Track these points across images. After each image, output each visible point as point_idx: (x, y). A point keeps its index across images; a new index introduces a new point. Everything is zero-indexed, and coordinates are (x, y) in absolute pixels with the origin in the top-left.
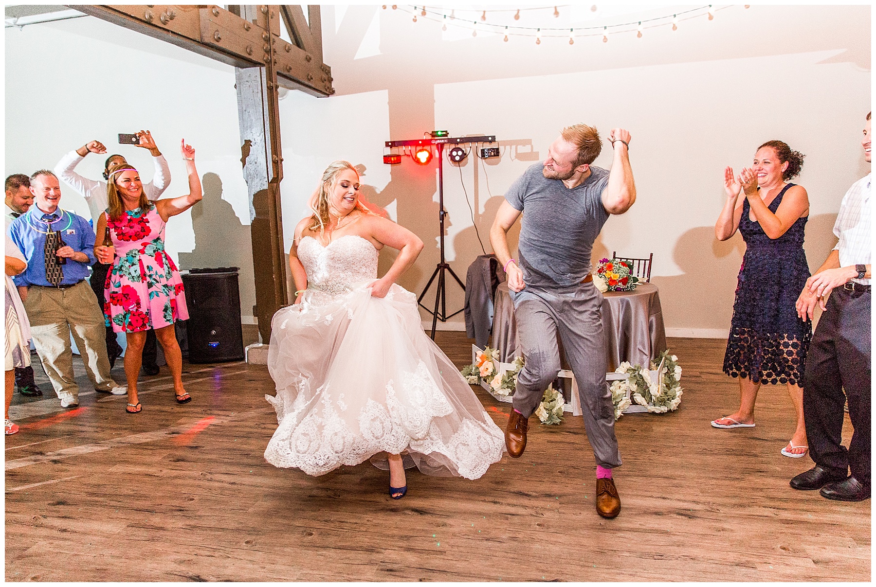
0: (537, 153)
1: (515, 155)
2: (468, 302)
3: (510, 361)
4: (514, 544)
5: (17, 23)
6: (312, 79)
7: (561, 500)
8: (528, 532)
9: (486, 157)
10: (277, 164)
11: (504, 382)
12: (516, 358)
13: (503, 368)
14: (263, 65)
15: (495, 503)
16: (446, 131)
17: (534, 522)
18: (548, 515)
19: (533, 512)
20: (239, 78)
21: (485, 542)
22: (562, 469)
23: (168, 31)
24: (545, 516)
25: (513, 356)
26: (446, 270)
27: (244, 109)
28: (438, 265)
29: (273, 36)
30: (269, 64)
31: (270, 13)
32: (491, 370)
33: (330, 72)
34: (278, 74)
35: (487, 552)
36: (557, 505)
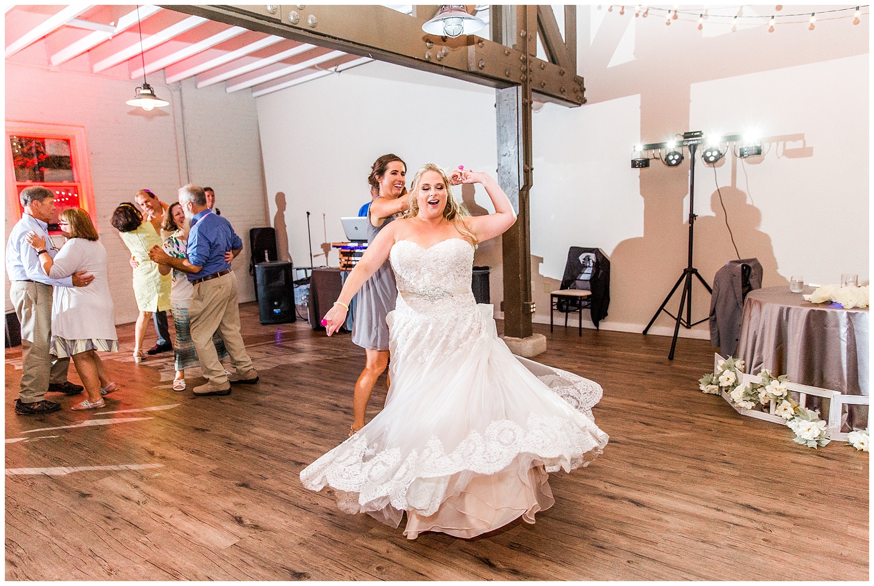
0: (812, 148)
1: (782, 152)
2: (714, 309)
3: (756, 373)
4: (732, 552)
5: (337, 70)
6: (564, 91)
7: (796, 521)
8: (751, 544)
9: (745, 156)
10: (528, 172)
11: (746, 394)
12: (763, 370)
13: (747, 380)
14: (520, 84)
15: (718, 510)
16: (700, 132)
17: (760, 536)
18: (776, 532)
19: (760, 526)
20: (499, 98)
21: (701, 543)
22: (803, 491)
23: (442, 66)
24: (773, 533)
25: (760, 368)
26: (694, 276)
27: (502, 125)
28: (685, 270)
29: (529, 57)
30: (525, 83)
31: (528, 37)
32: (732, 380)
33: (582, 82)
34: (533, 90)
35: (701, 553)
36: (791, 525)
